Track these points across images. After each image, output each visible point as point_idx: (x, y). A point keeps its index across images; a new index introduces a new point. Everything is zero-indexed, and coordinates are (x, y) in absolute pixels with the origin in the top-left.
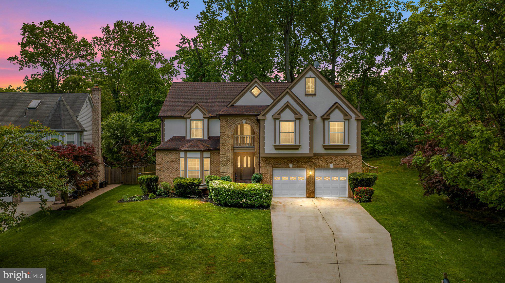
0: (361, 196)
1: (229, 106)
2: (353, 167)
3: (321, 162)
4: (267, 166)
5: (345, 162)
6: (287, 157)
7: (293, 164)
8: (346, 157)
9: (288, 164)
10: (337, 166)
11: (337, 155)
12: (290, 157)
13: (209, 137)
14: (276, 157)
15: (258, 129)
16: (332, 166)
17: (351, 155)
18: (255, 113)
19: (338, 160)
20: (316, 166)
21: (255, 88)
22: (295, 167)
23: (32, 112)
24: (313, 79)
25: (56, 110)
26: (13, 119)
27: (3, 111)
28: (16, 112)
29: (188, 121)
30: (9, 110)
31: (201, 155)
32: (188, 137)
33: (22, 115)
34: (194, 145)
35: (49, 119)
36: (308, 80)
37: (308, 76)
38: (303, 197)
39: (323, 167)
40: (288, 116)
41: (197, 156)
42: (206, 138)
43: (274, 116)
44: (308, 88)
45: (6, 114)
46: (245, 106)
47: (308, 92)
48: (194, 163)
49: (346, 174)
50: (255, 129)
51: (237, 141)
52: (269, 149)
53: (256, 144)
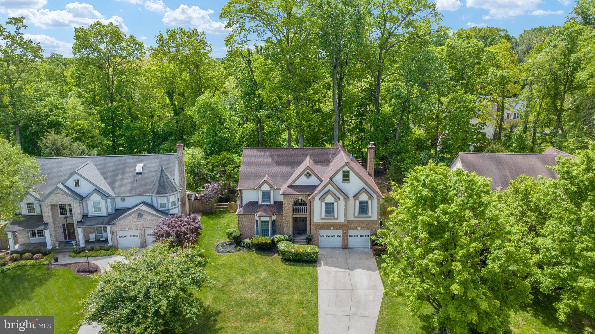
1: (289, 186)
2: (374, 229)
3: (352, 226)
4: (316, 229)
5: (369, 226)
6: (329, 225)
8: (369, 223)
9: (330, 228)
10: (363, 228)
11: (363, 222)
12: (331, 225)
13: (275, 202)
15: (310, 202)
17: (373, 221)
18: (308, 193)
19: (364, 225)
20: (349, 228)
21: (308, 173)
22: (334, 229)
23: (140, 176)
24: (348, 172)
25: (160, 179)
26: (129, 185)
27: (119, 177)
28: (129, 177)
29: (259, 192)
30: (123, 175)
31: (271, 219)
32: (260, 203)
33: (134, 180)
34: (265, 211)
35: (157, 186)
36: (344, 172)
37: (344, 169)
38: (340, 248)
39: (353, 229)
40: (330, 199)
41: (267, 219)
42: (272, 203)
43: (320, 199)
44: (344, 177)
45: (122, 180)
46: (300, 186)
47: (344, 180)
48: (265, 224)
49: (369, 233)
50: (307, 203)
51: (295, 210)
52: (317, 220)
53: (308, 213)
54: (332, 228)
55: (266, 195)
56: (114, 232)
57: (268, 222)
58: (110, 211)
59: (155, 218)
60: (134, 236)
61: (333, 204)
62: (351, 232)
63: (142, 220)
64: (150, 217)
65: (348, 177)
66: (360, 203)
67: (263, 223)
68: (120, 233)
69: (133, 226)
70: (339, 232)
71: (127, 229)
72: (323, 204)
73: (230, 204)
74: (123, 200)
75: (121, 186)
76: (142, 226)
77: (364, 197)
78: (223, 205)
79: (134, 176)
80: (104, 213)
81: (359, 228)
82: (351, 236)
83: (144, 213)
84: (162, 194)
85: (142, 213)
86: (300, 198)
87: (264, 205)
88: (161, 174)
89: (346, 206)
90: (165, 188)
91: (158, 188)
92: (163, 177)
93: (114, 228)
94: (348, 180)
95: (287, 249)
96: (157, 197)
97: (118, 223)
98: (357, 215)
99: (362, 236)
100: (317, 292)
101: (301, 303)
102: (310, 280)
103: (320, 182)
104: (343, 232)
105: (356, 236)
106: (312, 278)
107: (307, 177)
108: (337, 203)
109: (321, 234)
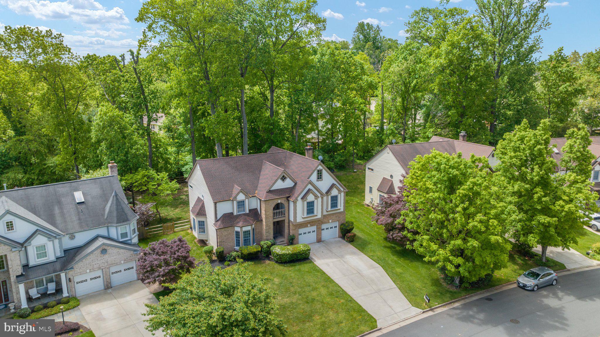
0: (350, 239)
1: (268, 191)
2: (341, 220)
3: (325, 220)
4: (295, 229)
5: (338, 218)
6: (307, 222)
8: (338, 214)
9: (307, 225)
10: (333, 220)
11: (333, 214)
12: (309, 222)
13: (250, 210)
14: (301, 223)
15: (288, 205)
17: (340, 213)
19: (334, 217)
20: (323, 223)
21: (283, 176)
22: (311, 225)
23: (83, 206)
24: (321, 170)
25: (117, 205)
26: (75, 218)
27: (57, 210)
28: (70, 210)
29: (235, 202)
30: (61, 208)
31: (252, 227)
32: (235, 214)
33: (79, 212)
34: (245, 221)
35: (115, 214)
36: (318, 171)
37: (318, 169)
38: (315, 243)
39: (326, 223)
40: (311, 198)
41: (249, 228)
42: (247, 212)
43: (302, 198)
44: (318, 176)
45: (62, 214)
46: (277, 190)
47: (318, 178)
48: (247, 233)
49: (337, 224)
50: (286, 205)
51: (274, 214)
52: (299, 220)
53: (287, 215)
54: (309, 225)
55: (241, 204)
56: (71, 278)
57: (249, 231)
58: (59, 254)
59: (122, 251)
60: (95, 278)
61: (313, 202)
62: (324, 226)
63: (106, 256)
64: (116, 250)
65: (321, 176)
66: (332, 198)
67: (245, 232)
68: (77, 279)
69: (95, 266)
70: (314, 228)
71: (88, 271)
72: (305, 203)
73: (165, 225)
74: (72, 237)
75: (65, 222)
76: (106, 264)
77: (334, 192)
78: (157, 227)
79: (77, 207)
80: (51, 257)
81: (330, 221)
82: (323, 229)
83: (109, 248)
84: (123, 222)
85: (106, 248)
86: (279, 201)
87: (240, 215)
88: (117, 199)
89: (322, 202)
90: (126, 214)
91: (117, 216)
92: (120, 202)
93: (71, 273)
94: (321, 178)
95: (284, 252)
96: (116, 227)
97: (76, 267)
98: (329, 209)
99: (331, 228)
100: (334, 282)
101: (331, 294)
102: (319, 274)
103: (294, 184)
104: (317, 228)
105: (327, 229)
106: (318, 272)
107: (283, 180)
108: (316, 200)
109: (300, 233)
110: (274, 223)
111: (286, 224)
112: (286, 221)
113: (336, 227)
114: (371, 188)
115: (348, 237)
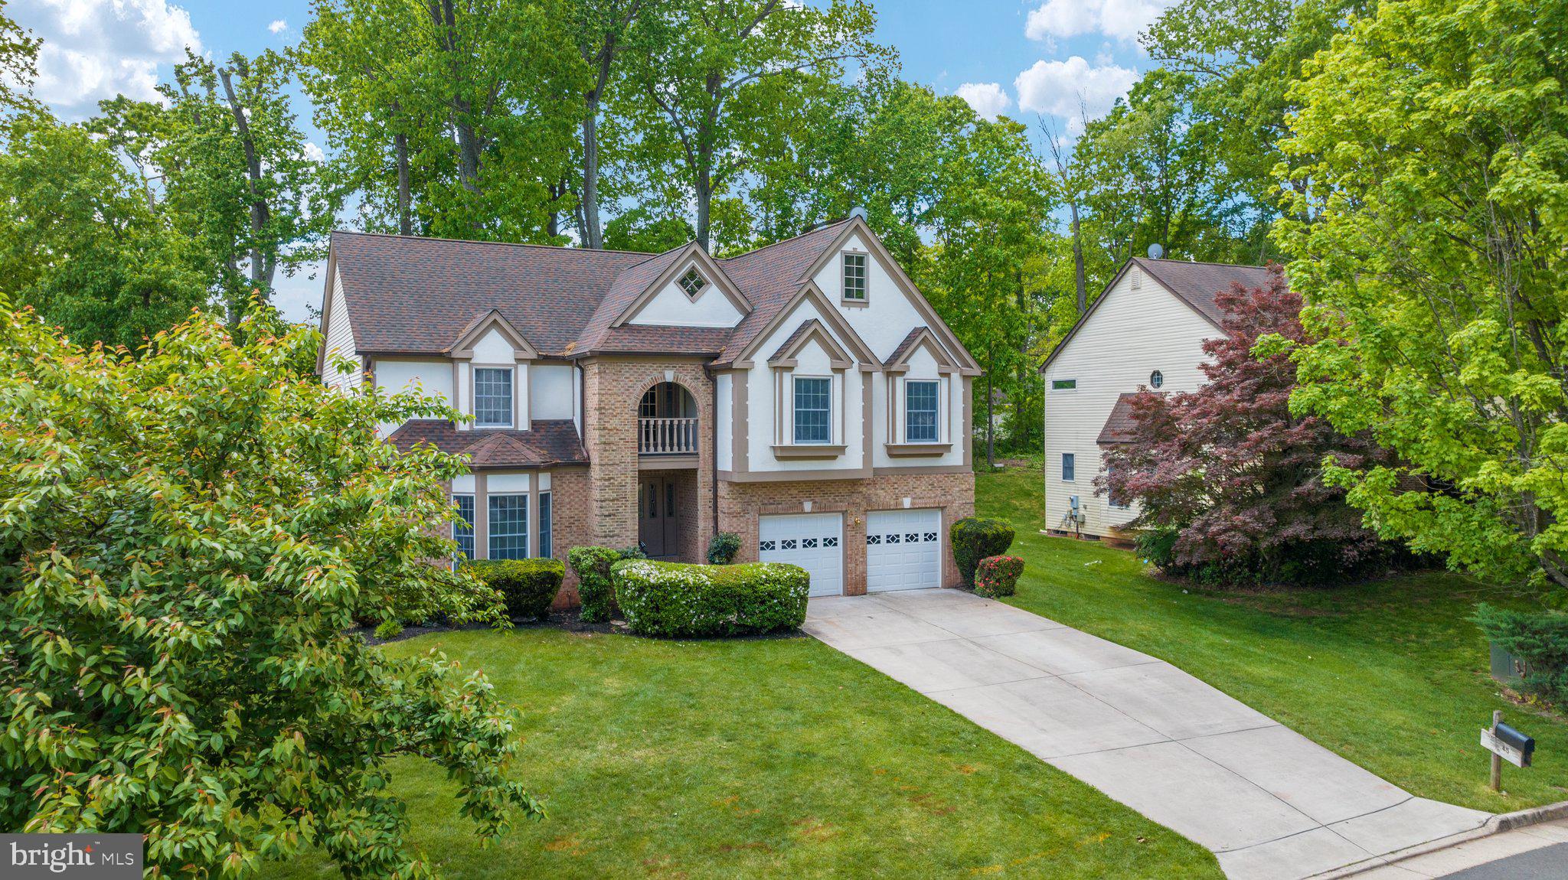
0: (998, 581)
1: (617, 325)
2: (956, 504)
3: (881, 493)
4: (745, 511)
5: (939, 492)
6: (798, 482)
7: (815, 503)
8: (940, 477)
9: (801, 503)
10: (920, 503)
11: (920, 472)
12: (805, 482)
13: (535, 424)
14: (767, 483)
15: (710, 397)
16: (907, 502)
17: (950, 471)
18: (705, 350)
19: (922, 486)
20: (871, 504)
21: (692, 274)
22: (821, 510)
24: (860, 260)
29: (465, 369)
31: (535, 487)
32: (462, 427)
34: (503, 449)
36: (848, 259)
37: (848, 248)
39: (883, 508)
40: (813, 362)
41: (519, 486)
42: (524, 426)
43: (772, 366)
44: (848, 282)
46: (662, 327)
47: (849, 292)
48: (508, 509)
49: (936, 524)
50: (702, 399)
51: (646, 435)
52: (761, 462)
53: (704, 446)
54: (808, 506)
55: (494, 386)
57: (523, 499)
61: (826, 383)
62: (877, 524)
65: (860, 283)
66: (913, 388)
67: (500, 500)
70: (833, 526)
72: (788, 381)
77: (923, 366)
81: (903, 503)
82: (875, 540)
86: (669, 376)
87: (484, 434)
89: (867, 396)
94: (860, 294)
98: (901, 439)
99: (912, 538)
100: (926, 700)
101: (915, 739)
102: (847, 675)
103: (740, 317)
104: (846, 525)
105: (893, 539)
106: (843, 669)
107: (692, 293)
108: (838, 378)
109: (765, 537)
110: (644, 476)
111: (703, 493)
112: (703, 479)
113: (930, 537)
114: (1068, 458)
115: (990, 573)
